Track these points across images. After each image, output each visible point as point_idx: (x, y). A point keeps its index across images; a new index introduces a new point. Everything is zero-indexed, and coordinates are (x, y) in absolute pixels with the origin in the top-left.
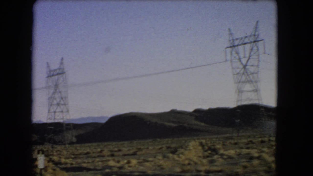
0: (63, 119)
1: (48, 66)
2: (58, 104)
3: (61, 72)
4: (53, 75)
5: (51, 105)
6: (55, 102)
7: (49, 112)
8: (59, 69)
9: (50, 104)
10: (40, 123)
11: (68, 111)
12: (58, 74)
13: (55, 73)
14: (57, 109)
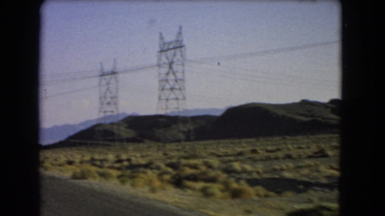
0: (178, 108)
1: (162, 38)
2: (172, 89)
3: (179, 46)
4: (169, 49)
5: (163, 89)
6: (168, 86)
7: (160, 98)
8: (177, 41)
9: (161, 88)
10: (135, 115)
11: (184, 98)
12: (175, 48)
13: (171, 47)
14: (170, 95)
